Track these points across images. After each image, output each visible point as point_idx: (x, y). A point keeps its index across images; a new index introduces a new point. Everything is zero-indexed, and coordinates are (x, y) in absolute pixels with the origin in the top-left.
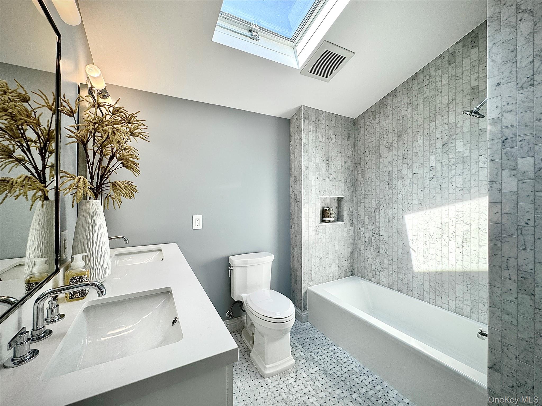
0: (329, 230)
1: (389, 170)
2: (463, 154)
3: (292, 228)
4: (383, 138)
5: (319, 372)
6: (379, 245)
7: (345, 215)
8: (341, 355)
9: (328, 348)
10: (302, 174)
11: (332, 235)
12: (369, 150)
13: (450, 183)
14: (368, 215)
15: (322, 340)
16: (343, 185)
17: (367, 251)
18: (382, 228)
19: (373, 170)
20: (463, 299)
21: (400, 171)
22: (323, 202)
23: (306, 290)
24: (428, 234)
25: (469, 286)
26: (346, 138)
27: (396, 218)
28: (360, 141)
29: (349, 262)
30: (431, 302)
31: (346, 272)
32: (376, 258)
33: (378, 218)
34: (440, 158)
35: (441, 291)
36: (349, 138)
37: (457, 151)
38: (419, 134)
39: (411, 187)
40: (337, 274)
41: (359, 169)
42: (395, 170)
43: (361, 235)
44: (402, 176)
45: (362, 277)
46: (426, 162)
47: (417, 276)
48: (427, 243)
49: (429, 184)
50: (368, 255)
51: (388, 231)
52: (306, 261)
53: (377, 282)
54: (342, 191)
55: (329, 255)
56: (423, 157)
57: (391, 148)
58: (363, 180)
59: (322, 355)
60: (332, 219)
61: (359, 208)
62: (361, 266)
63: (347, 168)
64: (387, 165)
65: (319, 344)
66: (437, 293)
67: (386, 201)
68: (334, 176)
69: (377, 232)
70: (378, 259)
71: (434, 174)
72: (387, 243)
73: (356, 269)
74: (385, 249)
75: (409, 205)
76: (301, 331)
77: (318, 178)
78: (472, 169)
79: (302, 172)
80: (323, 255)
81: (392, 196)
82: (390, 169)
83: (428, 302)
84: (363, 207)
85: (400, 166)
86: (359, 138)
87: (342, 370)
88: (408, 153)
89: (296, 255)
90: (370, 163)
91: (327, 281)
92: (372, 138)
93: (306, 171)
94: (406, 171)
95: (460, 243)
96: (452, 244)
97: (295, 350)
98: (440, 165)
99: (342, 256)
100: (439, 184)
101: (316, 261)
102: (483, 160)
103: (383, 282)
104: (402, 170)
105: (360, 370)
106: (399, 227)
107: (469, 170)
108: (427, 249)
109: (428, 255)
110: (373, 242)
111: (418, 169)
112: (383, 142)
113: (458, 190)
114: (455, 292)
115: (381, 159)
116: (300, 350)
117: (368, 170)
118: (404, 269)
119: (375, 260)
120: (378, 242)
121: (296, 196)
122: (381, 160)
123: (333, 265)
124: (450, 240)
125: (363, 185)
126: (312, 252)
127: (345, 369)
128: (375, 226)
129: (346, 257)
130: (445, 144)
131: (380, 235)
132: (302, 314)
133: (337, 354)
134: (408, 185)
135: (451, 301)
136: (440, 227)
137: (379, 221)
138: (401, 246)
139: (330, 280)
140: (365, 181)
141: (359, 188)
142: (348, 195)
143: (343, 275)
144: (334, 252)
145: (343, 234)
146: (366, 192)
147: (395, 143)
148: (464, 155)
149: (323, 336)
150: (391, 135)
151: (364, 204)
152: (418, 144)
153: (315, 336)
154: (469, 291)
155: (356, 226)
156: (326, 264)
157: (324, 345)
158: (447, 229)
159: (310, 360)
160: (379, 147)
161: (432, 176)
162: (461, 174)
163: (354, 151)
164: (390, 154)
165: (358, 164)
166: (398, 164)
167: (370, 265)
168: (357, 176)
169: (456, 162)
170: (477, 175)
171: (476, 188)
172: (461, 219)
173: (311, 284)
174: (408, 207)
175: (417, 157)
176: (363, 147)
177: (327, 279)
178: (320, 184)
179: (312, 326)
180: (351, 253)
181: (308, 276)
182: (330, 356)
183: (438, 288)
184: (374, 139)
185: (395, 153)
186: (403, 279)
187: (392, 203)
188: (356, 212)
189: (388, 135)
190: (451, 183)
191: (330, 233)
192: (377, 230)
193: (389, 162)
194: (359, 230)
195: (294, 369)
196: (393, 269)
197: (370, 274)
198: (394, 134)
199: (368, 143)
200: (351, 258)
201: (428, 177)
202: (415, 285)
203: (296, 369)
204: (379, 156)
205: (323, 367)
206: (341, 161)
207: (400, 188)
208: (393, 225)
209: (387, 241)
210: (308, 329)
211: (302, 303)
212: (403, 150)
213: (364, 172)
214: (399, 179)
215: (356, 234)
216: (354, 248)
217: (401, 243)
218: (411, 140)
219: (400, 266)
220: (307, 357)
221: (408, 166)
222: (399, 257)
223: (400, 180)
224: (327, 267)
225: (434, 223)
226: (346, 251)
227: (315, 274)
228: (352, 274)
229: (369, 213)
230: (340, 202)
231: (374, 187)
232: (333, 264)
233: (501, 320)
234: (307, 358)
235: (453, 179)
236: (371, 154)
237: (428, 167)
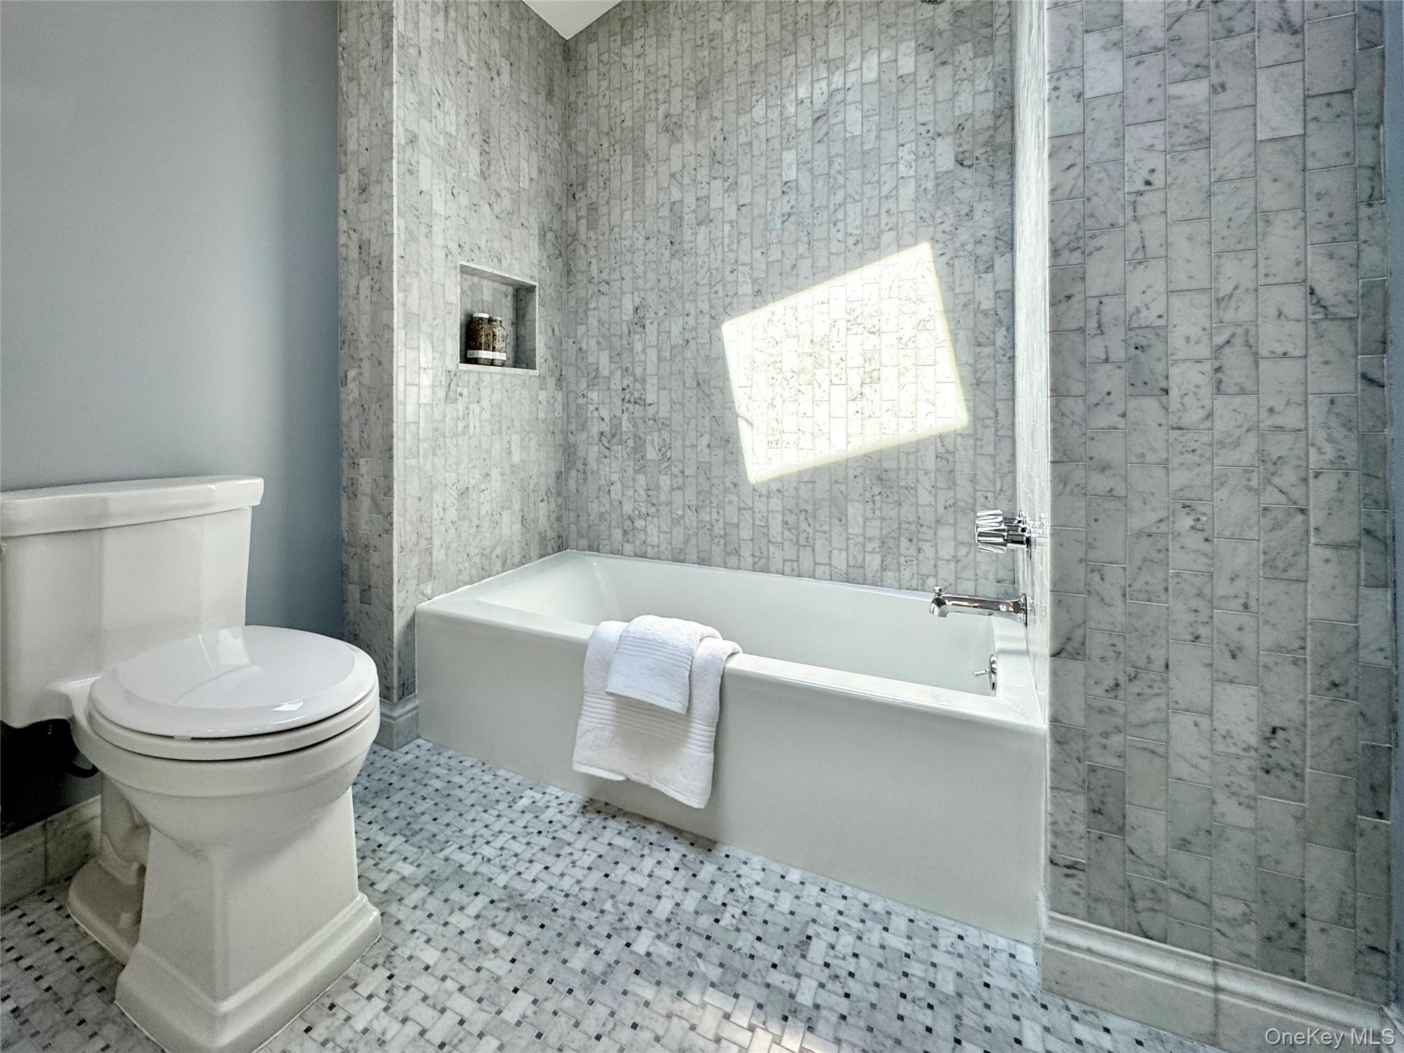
0: (493, 391)
1: (672, 200)
2: (862, 144)
3: (349, 378)
4: (654, 102)
5: (491, 913)
6: (642, 436)
7: (541, 345)
8: (561, 812)
9: (510, 807)
10: (395, 155)
11: (501, 409)
12: (612, 139)
13: (832, 225)
14: (611, 348)
15: (484, 783)
16: (534, 243)
17: (607, 461)
18: (652, 382)
19: (624, 203)
20: (865, 538)
21: (703, 200)
22: (469, 293)
23: (411, 612)
24: (780, 377)
25: (878, 498)
26: (543, 92)
27: (693, 343)
28: (585, 114)
29: (553, 506)
30: (788, 570)
31: (544, 538)
32: (634, 479)
33: (639, 350)
34: (808, 157)
35: (811, 531)
36: (550, 94)
37: (848, 135)
38: (755, 90)
39: (735, 247)
40: (516, 550)
41: (583, 203)
42: (690, 200)
43: (589, 415)
44: (708, 215)
45: (590, 548)
46: (773, 171)
47: (750, 504)
48: (778, 402)
49: (780, 232)
50: (611, 473)
51: (668, 387)
52: (408, 501)
53: (639, 552)
54: (532, 263)
55: (493, 482)
56: (764, 157)
57: (678, 133)
58: (594, 237)
59: (491, 839)
60: (499, 356)
61: (582, 329)
62: (589, 515)
63: (544, 193)
64: (666, 185)
65: (473, 805)
66: (802, 541)
67: (663, 295)
68: (506, 202)
69: (637, 395)
70: (641, 479)
71: (793, 202)
72: (666, 424)
73: (573, 528)
74: (662, 444)
75: (728, 300)
76: (394, 779)
77: (455, 192)
78: (882, 182)
79: (395, 147)
80: (473, 482)
81: (680, 277)
82: (676, 195)
83: (780, 571)
84: (593, 321)
85: (704, 184)
86: (581, 103)
87: (577, 864)
88: (726, 147)
89: (365, 485)
90: (615, 183)
91: (484, 573)
92: (621, 102)
93: (409, 151)
94: (721, 197)
95: (856, 389)
96: (839, 394)
97: (376, 865)
98: (808, 175)
99: (531, 487)
100: (805, 230)
101: (448, 504)
102: (906, 157)
103: (656, 549)
104: (708, 197)
105: (634, 839)
106: (703, 369)
107: (875, 185)
108: (777, 420)
109: (778, 437)
110: (624, 429)
111: (752, 192)
112: (653, 113)
113: (851, 241)
114: (846, 526)
115: (648, 167)
116: (394, 857)
117: (608, 203)
118: (715, 491)
119: (631, 484)
120: (642, 426)
121: (365, 247)
122: (649, 172)
123: (506, 518)
124: (834, 382)
125: (593, 252)
126: (434, 466)
127: (585, 857)
128: (631, 378)
129: (544, 488)
130: (819, 118)
131: (648, 402)
132: (396, 713)
133: (547, 815)
134: (726, 241)
135: (836, 553)
136: (809, 351)
137: (645, 362)
138: (707, 424)
139: (494, 572)
140: (601, 238)
141: (582, 265)
142: (548, 284)
143: (535, 549)
144: (508, 471)
145: (535, 409)
146: (604, 276)
147: (688, 118)
148: (866, 147)
149: (484, 768)
150: (677, 93)
151: (596, 312)
152: (752, 119)
153: (452, 780)
154: (878, 513)
155: (571, 388)
156: (483, 512)
157: (491, 801)
158: (826, 353)
159: (447, 879)
160: (643, 129)
161: (787, 209)
162: (858, 197)
163: (564, 146)
164: (676, 151)
165: (577, 186)
166: (699, 178)
167: (615, 503)
168: (574, 225)
169: (846, 165)
170: (894, 199)
171: (890, 233)
172: (859, 321)
173: (429, 591)
174: (726, 304)
175: (749, 157)
176: (593, 130)
177: (487, 567)
178: (462, 215)
179: (438, 750)
180: (559, 476)
181: (415, 561)
182: (522, 830)
183: (804, 526)
184: (627, 104)
185: (690, 147)
186: (714, 521)
187: (681, 301)
188: (571, 341)
189: (668, 92)
190: (835, 225)
191: (494, 401)
192: (638, 390)
193: (673, 176)
194: (581, 401)
195: (374, 952)
196: (686, 500)
197: (617, 534)
198: (685, 90)
199: (610, 119)
200: (559, 494)
201: (778, 213)
202: (746, 533)
203: (385, 945)
204: (641, 157)
205: (501, 884)
206: (528, 161)
207: (702, 252)
208: (683, 367)
209: (666, 418)
210: (421, 763)
211: (396, 671)
212: (712, 138)
213: (597, 209)
214: (699, 224)
215: (573, 414)
216: (567, 461)
217: (707, 418)
218: (732, 106)
219: (705, 486)
220: (433, 872)
221: (726, 185)
222: (702, 460)
223: (703, 228)
224: (486, 525)
225: (794, 342)
226: (543, 468)
227: (443, 551)
228: (561, 545)
229: (614, 339)
230: (523, 304)
231: (629, 257)
232: (504, 514)
233: (1085, 494)
234: (434, 876)
235: (840, 215)
236: (618, 152)
237: (779, 185)
